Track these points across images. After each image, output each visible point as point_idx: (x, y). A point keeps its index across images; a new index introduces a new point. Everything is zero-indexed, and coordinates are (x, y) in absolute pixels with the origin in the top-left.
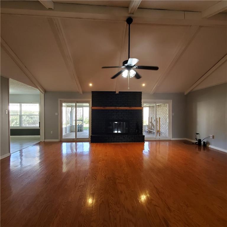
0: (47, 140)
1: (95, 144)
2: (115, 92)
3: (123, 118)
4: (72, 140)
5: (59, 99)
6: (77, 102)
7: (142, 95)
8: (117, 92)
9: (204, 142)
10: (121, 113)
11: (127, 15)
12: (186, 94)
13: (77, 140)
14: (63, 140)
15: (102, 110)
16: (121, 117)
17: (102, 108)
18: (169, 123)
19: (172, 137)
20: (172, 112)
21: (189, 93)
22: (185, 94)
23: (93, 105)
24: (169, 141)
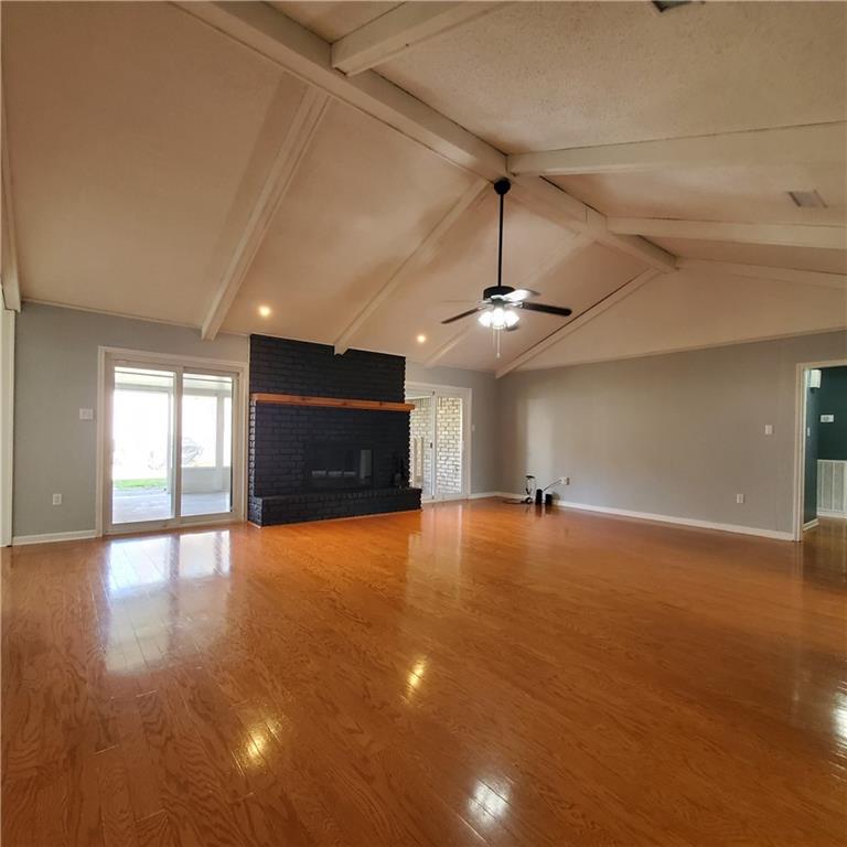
0: (21, 541)
2: (333, 348)
4: (159, 527)
5: (102, 350)
6: (187, 370)
7: (406, 366)
8: (340, 351)
9: (547, 495)
11: (502, 173)
12: (500, 374)
13: (185, 525)
14: (116, 531)
17: (297, 400)
18: (464, 452)
19: (472, 489)
20: (473, 422)
21: (507, 375)
22: (498, 377)
23: (255, 387)
24: (465, 501)
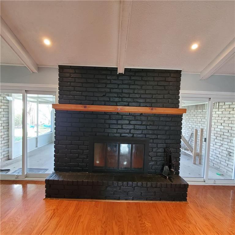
1: (55, 202)
2: (116, 69)
3: (133, 134)
8: (121, 71)
10: (127, 122)
15: (80, 112)
16: (128, 131)
17: (79, 108)
